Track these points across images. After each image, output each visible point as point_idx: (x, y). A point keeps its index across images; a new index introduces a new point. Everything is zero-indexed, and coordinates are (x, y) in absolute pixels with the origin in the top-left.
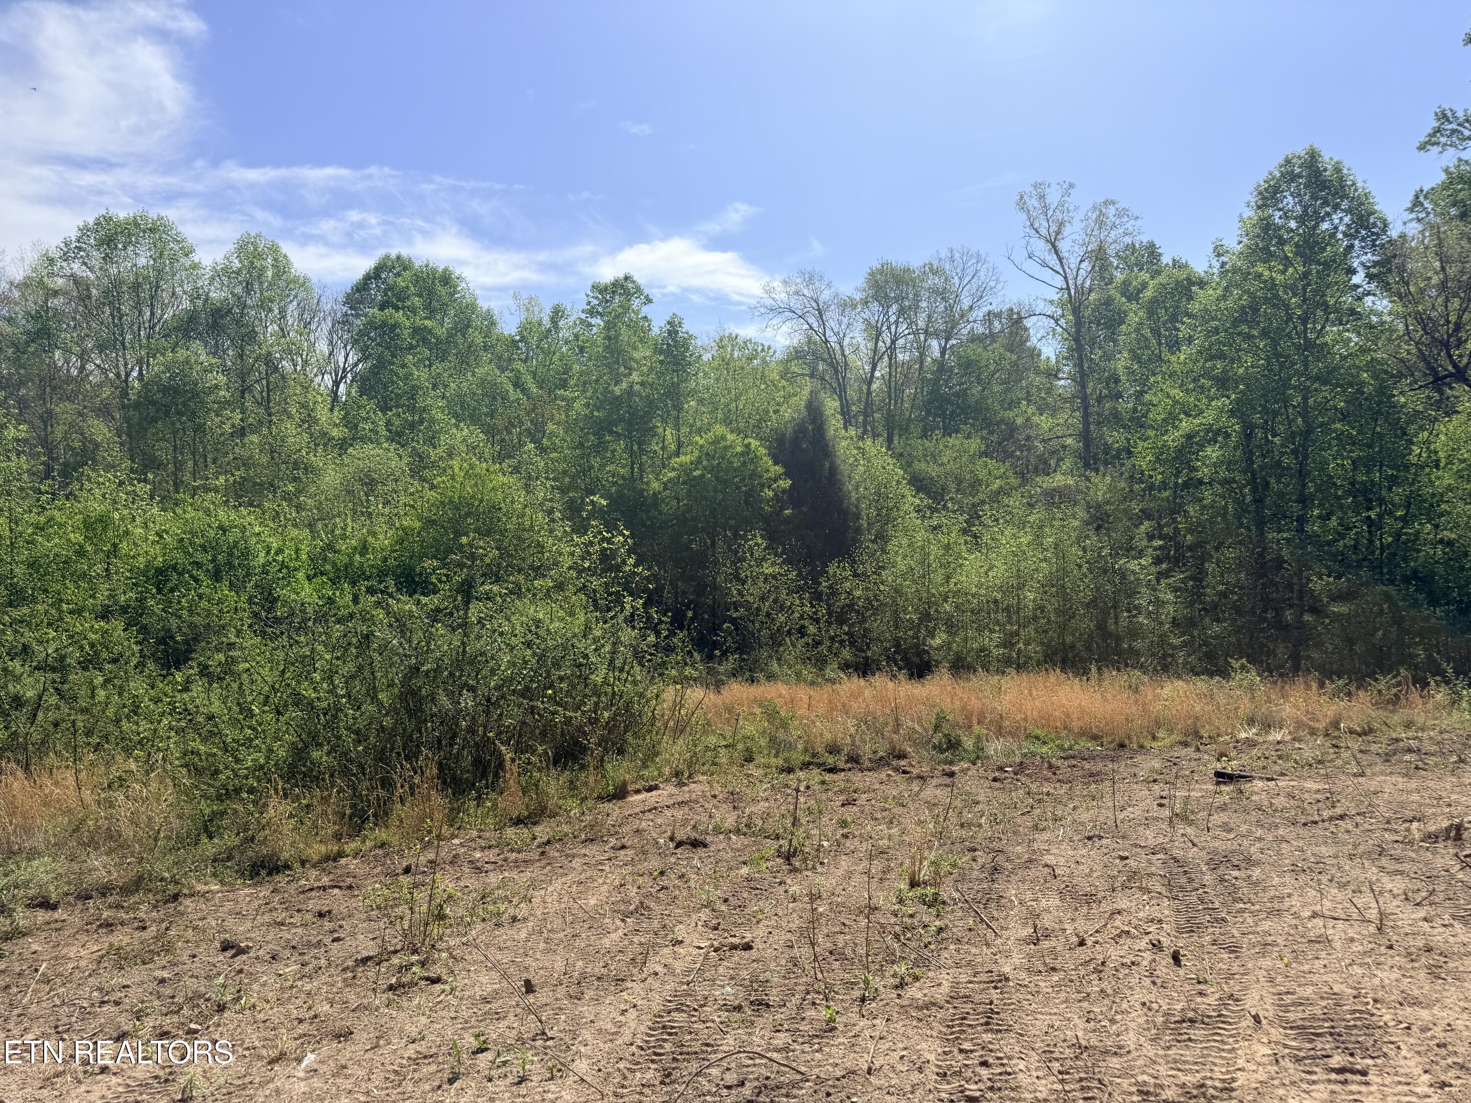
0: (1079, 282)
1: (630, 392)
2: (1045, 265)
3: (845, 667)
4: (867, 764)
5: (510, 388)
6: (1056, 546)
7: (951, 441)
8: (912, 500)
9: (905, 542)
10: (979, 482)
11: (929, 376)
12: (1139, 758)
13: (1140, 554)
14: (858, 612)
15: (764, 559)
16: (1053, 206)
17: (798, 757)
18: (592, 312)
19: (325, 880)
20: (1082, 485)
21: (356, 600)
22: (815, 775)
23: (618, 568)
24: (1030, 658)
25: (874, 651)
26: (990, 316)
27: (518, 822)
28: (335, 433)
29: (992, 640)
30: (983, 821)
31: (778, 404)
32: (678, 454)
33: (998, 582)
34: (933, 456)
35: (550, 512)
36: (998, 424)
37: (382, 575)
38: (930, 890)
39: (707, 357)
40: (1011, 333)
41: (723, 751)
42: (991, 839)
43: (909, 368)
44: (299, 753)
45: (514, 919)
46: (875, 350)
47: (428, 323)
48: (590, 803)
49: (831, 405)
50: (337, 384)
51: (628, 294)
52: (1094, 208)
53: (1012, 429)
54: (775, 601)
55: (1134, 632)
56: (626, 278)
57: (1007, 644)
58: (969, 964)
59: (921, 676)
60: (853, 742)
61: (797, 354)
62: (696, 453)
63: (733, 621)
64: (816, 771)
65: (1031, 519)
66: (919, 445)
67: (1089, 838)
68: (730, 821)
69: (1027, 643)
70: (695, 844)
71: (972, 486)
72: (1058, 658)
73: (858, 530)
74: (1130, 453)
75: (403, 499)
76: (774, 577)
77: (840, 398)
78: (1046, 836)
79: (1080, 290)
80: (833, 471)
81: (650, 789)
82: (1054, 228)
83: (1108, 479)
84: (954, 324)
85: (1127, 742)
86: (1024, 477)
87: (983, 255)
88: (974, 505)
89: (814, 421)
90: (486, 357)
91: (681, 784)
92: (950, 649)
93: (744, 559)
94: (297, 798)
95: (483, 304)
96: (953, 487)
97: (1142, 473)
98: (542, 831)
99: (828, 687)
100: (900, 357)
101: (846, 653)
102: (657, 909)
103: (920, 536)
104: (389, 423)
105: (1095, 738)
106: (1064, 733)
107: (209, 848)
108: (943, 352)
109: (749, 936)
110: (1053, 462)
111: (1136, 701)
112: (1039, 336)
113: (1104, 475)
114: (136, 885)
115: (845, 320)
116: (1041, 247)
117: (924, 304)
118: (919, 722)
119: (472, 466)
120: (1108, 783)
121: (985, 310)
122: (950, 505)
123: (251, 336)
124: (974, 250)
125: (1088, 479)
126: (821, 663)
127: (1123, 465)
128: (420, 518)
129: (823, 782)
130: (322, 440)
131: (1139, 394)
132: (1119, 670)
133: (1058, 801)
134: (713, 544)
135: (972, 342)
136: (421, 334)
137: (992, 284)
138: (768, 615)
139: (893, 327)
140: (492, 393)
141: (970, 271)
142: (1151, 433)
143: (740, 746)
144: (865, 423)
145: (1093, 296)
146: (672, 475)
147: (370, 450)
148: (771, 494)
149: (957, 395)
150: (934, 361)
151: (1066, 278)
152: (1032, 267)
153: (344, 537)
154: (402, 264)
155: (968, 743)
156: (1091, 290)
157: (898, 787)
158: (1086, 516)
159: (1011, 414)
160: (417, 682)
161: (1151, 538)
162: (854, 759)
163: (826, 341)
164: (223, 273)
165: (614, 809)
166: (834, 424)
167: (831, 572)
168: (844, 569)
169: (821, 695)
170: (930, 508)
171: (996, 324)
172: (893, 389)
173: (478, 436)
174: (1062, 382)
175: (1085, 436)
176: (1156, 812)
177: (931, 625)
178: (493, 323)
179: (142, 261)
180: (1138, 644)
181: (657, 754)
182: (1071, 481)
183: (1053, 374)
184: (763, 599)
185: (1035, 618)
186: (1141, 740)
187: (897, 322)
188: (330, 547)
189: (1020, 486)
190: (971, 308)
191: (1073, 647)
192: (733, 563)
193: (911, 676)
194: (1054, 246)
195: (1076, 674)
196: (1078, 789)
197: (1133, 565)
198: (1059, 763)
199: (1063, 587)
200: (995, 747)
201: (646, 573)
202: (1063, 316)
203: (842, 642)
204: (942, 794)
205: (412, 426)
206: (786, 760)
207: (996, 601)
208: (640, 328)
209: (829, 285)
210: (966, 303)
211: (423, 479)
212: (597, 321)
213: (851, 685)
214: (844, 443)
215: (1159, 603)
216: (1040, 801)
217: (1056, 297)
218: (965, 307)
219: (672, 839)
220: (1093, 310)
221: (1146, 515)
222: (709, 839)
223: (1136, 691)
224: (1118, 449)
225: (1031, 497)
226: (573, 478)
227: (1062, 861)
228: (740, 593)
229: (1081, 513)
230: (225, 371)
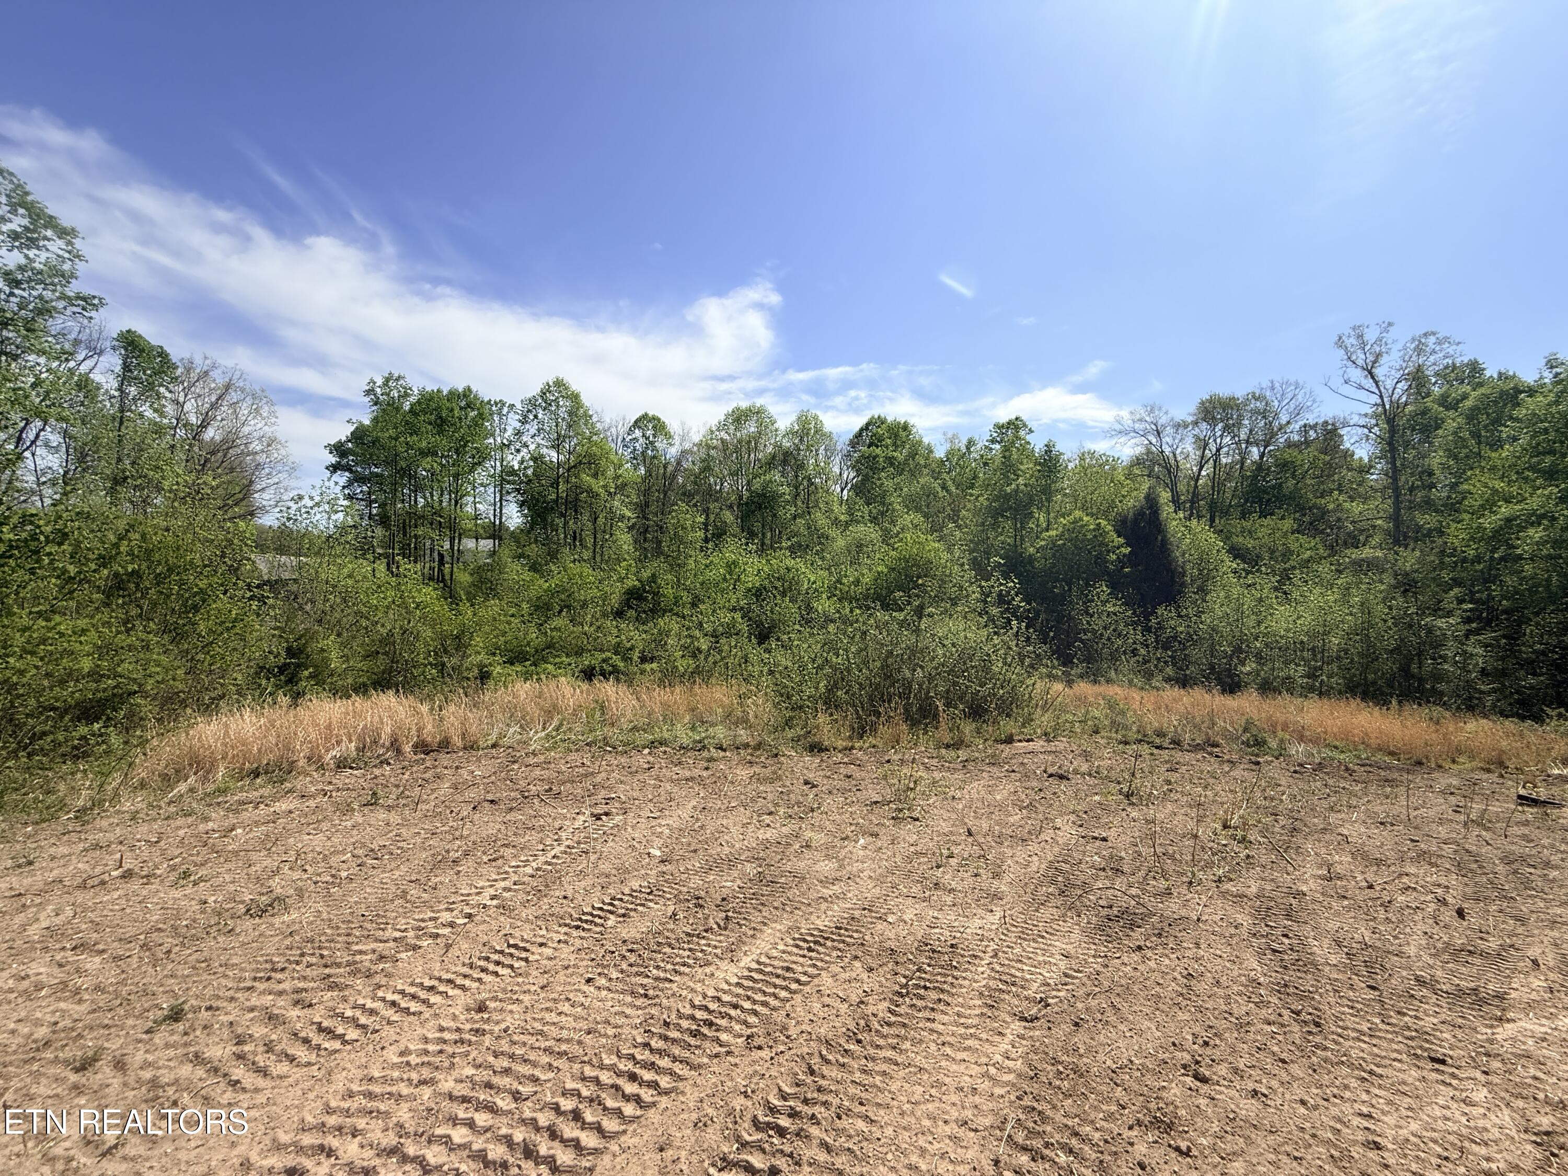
0: (1396, 396)
1: (1016, 491)
2: (1360, 387)
3: (1168, 680)
4: (1186, 747)
5: (939, 490)
6: (1362, 604)
7: (1265, 522)
8: (1230, 564)
9: (1222, 594)
10: (1291, 553)
11: (1248, 474)
12: (1435, 775)
13: (1449, 614)
14: (1180, 642)
15: (1107, 601)
16: (1370, 343)
17: (1132, 735)
18: (993, 441)
19: (846, 760)
20: (1391, 557)
21: (851, 611)
22: (1145, 749)
23: (1009, 603)
24: (1332, 688)
25: (1192, 670)
26: (1306, 428)
27: (948, 746)
28: (842, 518)
29: (1298, 672)
30: (1284, 797)
31: (1123, 496)
32: (1047, 530)
33: (1305, 628)
34: (1250, 532)
35: (962, 565)
36: (1310, 509)
37: (866, 597)
38: (1240, 833)
39: (1071, 466)
40: (1325, 440)
41: (1077, 725)
42: (1292, 811)
43: (1231, 468)
44: (830, 690)
45: (954, 798)
46: (1202, 458)
47: (895, 454)
48: (990, 742)
49: (1165, 496)
50: (842, 490)
51: (1017, 428)
52: (1413, 340)
53: (1324, 512)
54: (1114, 630)
55: (1438, 677)
56: (1017, 419)
57: (1312, 675)
58: (1272, 880)
59: (1232, 692)
60: (1176, 732)
61: (1138, 462)
62: (1061, 529)
63: (1082, 641)
64: (1146, 746)
65: (1339, 582)
66: (1236, 524)
67: (1382, 823)
68: (1085, 768)
69: (1330, 676)
70: (1062, 777)
71: (1284, 555)
72: (1360, 690)
73: (1183, 584)
74: (1441, 533)
75: (878, 556)
76: (1115, 614)
77: (1172, 490)
78: (1339, 816)
79: (1396, 405)
80: (1165, 543)
81: (1028, 741)
82: (1371, 358)
83: (1418, 553)
84: (1273, 435)
85: (1424, 761)
86: (1332, 549)
87: (1301, 383)
88: (1285, 569)
89: (1150, 508)
90: (925, 471)
91: (1049, 741)
92: (1258, 675)
93: (1093, 601)
94: (831, 715)
95: (926, 440)
96: (1266, 556)
97: (1455, 550)
98: (963, 754)
99: (1155, 692)
100: (1224, 461)
101: (1169, 671)
102: (1041, 809)
103: (1235, 592)
104: (870, 512)
105: (1392, 754)
106: (1361, 747)
107: (790, 734)
108: (1262, 455)
109: (1104, 835)
110: (1362, 538)
111: (1437, 731)
112: (1352, 441)
113: (1413, 550)
114: (758, 746)
115: (1179, 437)
116: (1357, 375)
117: (1246, 422)
118: (1232, 723)
119: (918, 537)
120: (1403, 789)
121: (1302, 423)
122: (1263, 569)
123: (801, 466)
124: (1292, 380)
125: (1396, 553)
126: (1149, 676)
127: (1434, 542)
128: (887, 566)
129: (1152, 754)
130: (836, 522)
131: (1453, 486)
132: (1420, 705)
133: (1352, 794)
134: (1070, 590)
135: (1289, 447)
136: (890, 461)
137: (1309, 404)
138: (1109, 639)
139: (1218, 440)
140: (929, 493)
141: (1290, 396)
142: (1466, 516)
143: (1089, 723)
144: (1191, 508)
145: (1409, 408)
146: (1043, 543)
147: (861, 528)
148: (1114, 557)
149: (1273, 487)
150: (1253, 463)
151: (1381, 397)
152: (1348, 390)
153: (846, 576)
154: (882, 421)
155: (1274, 744)
156: (1406, 405)
157: (1211, 765)
158: (1393, 582)
159: (1323, 501)
160: (890, 661)
161: (1461, 601)
162: (1177, 743)
163: (1162, 452)
164: (790, 433)
165: (1007, 750)
166: (1167, 510)
167: (1159, 613)
168: (1170, 611)
169: (1150, 698)
170: (1244, 570)
171: (1312, 433)
172: (1217, 483)
173: (919, 518)
174: (1374, 477)
175: (1395, 518)
176: (1450, 815)
177: (1243, 656)
178: (931, 452)
179: (752, 429)
180: (1442, 687)
181: (1032, 720)
182: (1379, 554)
183: (1364, 469)
184: (1105, 628)
185: (1339, 658)
186: (1440, 762)
187: (1221, 436)
188: (839, 581)
189: (1329, 556)
190: (1288, 423)
191: (1374, 683)
192: (1084, 603)
193: (1223, 691)
194: (1370, 373)
195: (1376, 704)
196: (1373, 788)
197: (1441, 623)
198: (1356, 768)
199: (1367, 635)
200: (1298, 750)
201: (1028, 607)
202: (1377, 425)
203: (1166, 662)
204: (1251, 777)
205: (882, 514)
206: (1123, 736)
207: (1302, 642)
208: (1025, 449)
209: (1166, 413)
210: (1284, 419)
211: (888, 545)
212: (997, 446)
213: (1172, 693)
214: (1174, 523)
215: (1467, 656)
216: (1336, 792)
217: (1370, 411)
218: (1284, 422)
219: (1045, 771)
220: (1408, 420)
221: (1457, 582)
222: (1070, 776)
223: (1438, 723)
224: (1430, 529)
225: (1340, 565)
226: (977, 544)
227: (1355, 834)
228: (1088, 623)
229: (1388, 579)
230: (789, 485)
